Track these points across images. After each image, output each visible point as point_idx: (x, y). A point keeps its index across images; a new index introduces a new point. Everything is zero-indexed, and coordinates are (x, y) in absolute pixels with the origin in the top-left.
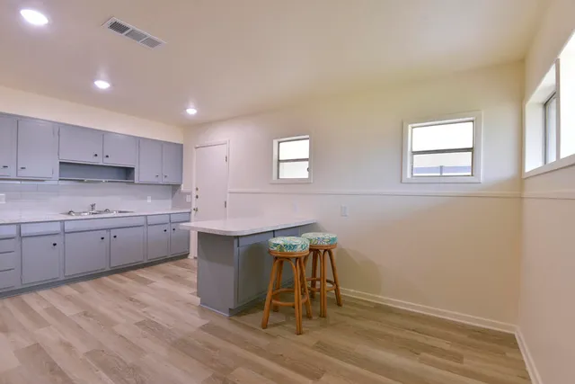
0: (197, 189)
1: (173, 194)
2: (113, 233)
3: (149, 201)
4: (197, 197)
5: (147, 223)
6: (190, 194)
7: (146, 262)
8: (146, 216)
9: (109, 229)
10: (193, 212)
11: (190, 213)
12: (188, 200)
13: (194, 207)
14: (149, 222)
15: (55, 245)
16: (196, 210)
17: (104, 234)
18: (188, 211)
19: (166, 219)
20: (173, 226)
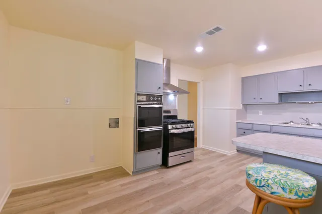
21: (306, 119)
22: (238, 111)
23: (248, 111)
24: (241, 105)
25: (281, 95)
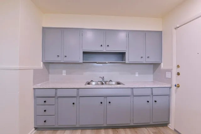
0: (178, 66)
1: (154, 71)
2: (109, 99)
3: (137, 75)
4: (178, 74)
5: (133, 94)
6: (170, 71)
7: (132, 124)
8: (132, 88)
9: (106, 97)
10: (174, 88)
11: (170, 88)
12: (168, 75)
13: (174, 83)
14: (135, 93)
15: (73, 104)
16: (177, 86)
17: (102, 99)
18: (169, 86)
19: (148, 92)
20: (155, 98)
21: (102, 77)
22: (36, 71)
23: (50, 70)
24: (42, 63)
25: (84, 53)
